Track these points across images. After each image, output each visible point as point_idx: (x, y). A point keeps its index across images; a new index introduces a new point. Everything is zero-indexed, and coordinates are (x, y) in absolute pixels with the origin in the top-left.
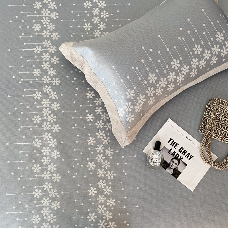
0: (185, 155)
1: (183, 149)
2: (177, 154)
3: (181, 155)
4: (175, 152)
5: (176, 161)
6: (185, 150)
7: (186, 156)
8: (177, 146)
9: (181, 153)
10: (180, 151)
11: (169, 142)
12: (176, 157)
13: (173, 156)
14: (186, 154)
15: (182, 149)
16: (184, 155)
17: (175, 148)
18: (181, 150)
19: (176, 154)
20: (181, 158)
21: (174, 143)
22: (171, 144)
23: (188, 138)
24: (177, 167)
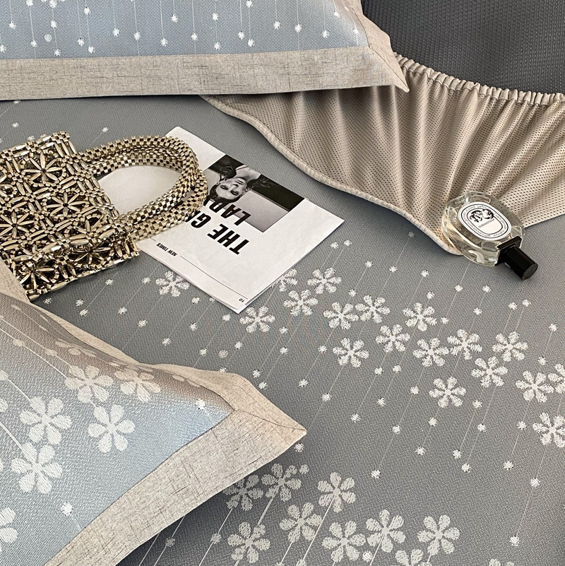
1: (194, 222)
2: (216, 211)
3: (205, 209)
4: (224, 215)
10: (205, 218)
12: (221, 204)
13: (233, 206)
15: (197, 224)
17: (221, 225)
18: (199, 222)
19: (223, 211)
21: (226, 241)
22: (237, 236)
23: (170, 252)
24: (221, 180)
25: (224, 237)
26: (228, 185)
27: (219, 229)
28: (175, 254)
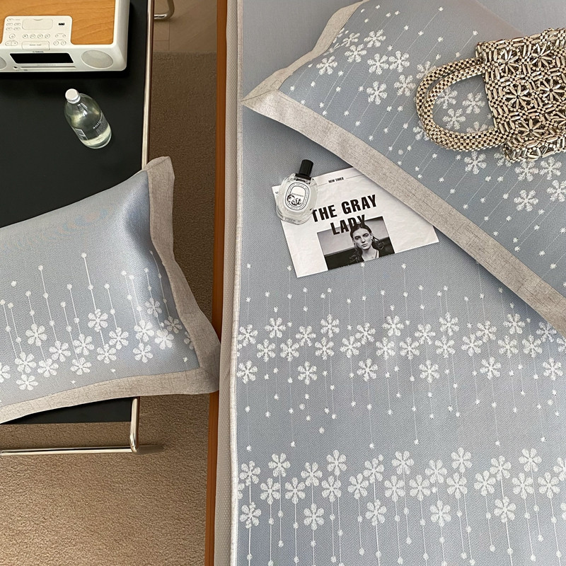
0: (361, 207)
1: (348, 204)
2: (349, 220)
3: (354, 215)
4: (342, 222)
5: (360, 232)
6: (352, 202)
7: (364, 208)
8: (334, 210)
9: (351, 212)
10: (347, 211)
11: (316, 220)
13: (347, 230)
14: (360, 204)
15: (345, 204)
16: (359, 209)
17: (336, 216)
18: (346, 207)
19: (347, 223)
20: (362, 219)
21: (323, 211)
22: (323, 219)
23: (333, 181)
24: (374, 238)
25: (327, 213)
26: (367, 238)
27: (334, 213)
28: (330, 182)
